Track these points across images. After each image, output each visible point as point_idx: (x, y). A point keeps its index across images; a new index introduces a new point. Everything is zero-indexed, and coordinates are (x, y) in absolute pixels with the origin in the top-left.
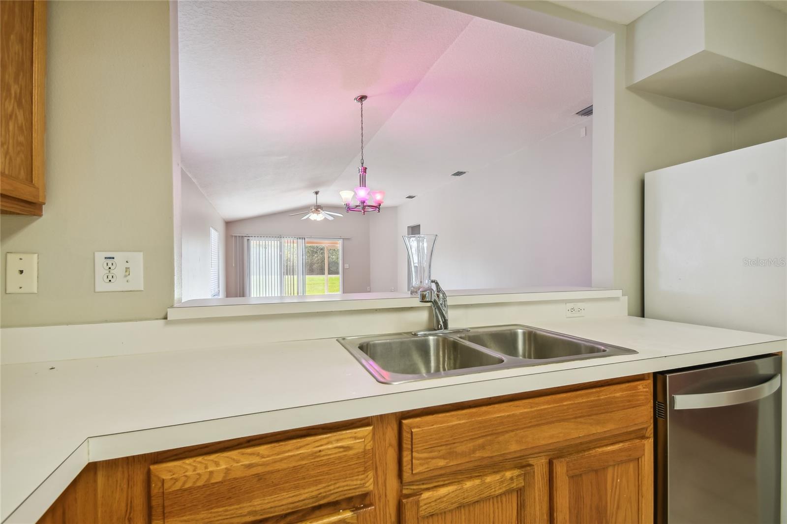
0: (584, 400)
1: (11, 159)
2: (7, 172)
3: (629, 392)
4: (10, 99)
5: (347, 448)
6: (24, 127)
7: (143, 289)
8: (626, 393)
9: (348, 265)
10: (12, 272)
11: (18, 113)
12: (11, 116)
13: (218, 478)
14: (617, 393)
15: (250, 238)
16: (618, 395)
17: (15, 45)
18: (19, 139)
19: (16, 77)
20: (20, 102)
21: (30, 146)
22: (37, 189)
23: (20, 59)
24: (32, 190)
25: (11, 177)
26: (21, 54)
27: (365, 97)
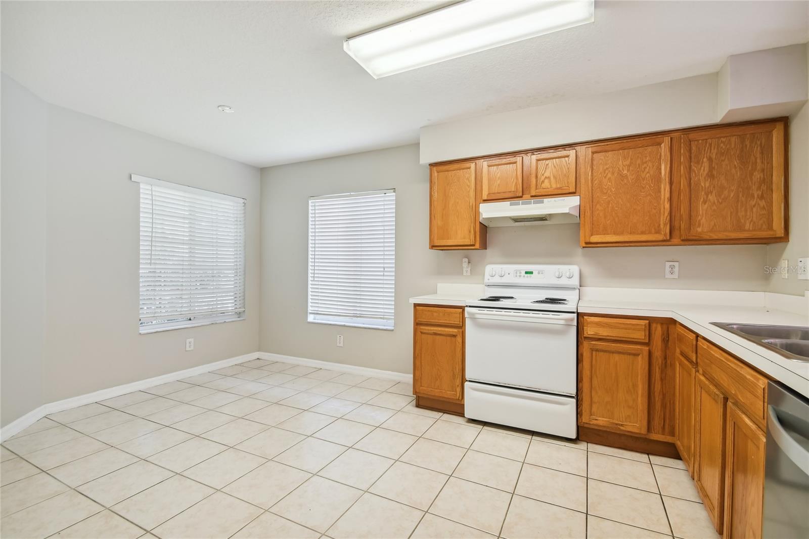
1: (754, 223)
3: (754, 380)
6: (766, 207)
8: (752, 379)
11: (760, 202)
17: (757, 175)
18: (761, 213)
19: (759, 188)
20: (762, 197)
21: (771, 213)
22: (775, 231)
23: (762, 179)
24: (772, 233)
25: (753, 230)
26: (762, 176)
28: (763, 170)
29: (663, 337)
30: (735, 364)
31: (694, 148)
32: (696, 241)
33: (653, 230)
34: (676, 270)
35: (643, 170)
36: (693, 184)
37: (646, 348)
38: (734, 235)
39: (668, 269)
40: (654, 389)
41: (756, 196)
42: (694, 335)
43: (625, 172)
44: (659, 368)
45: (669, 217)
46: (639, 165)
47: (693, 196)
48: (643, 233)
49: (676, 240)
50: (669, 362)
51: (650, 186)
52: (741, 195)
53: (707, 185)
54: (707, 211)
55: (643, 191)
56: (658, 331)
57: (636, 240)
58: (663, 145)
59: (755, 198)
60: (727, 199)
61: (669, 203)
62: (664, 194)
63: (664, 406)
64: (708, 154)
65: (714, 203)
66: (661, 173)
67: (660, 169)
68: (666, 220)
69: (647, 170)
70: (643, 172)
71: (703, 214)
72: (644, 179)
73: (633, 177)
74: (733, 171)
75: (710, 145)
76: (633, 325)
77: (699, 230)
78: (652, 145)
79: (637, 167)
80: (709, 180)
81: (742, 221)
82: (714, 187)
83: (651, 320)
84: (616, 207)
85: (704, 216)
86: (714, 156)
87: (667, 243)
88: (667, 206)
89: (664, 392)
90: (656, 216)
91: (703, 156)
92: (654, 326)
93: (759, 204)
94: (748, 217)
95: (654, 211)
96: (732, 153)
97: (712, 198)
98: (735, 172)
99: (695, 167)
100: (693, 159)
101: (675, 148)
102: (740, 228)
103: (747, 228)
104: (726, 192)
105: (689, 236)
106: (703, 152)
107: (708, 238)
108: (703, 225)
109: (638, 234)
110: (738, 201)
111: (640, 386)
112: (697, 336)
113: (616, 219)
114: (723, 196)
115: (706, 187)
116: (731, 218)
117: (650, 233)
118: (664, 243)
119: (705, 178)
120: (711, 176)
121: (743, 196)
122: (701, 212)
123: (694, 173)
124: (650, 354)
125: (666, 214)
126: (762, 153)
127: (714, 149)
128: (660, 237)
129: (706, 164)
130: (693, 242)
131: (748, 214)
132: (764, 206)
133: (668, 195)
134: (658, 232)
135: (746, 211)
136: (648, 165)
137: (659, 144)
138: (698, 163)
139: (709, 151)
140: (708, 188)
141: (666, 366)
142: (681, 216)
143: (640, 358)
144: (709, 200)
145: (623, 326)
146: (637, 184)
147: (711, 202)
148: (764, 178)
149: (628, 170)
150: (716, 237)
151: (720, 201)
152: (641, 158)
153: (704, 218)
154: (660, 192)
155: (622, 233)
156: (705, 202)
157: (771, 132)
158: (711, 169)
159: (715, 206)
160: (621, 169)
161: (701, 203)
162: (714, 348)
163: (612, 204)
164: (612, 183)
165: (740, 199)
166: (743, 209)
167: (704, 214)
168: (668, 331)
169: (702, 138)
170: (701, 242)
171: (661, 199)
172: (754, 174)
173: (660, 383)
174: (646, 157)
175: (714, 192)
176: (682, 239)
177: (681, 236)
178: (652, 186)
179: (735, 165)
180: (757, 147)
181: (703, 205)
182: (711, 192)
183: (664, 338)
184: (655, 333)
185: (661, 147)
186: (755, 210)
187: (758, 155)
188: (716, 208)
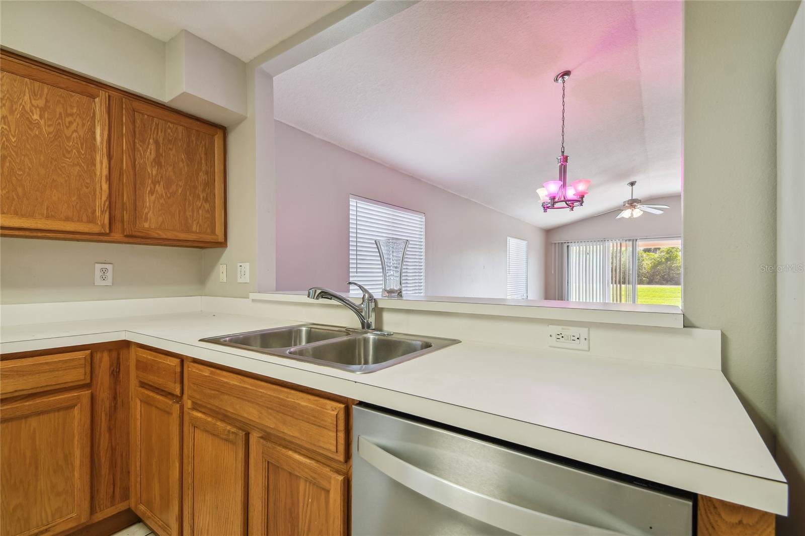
0: (275, 395)
1: (200, 226)
2: (198, 231)
3: (315, 407)
4: (200, 200)
6: (210, 210)
7: (248, 282)
8: (312, 406)
11: (205, 205)
12: (200, 207)
14: (305, 401)
15: (570, 244)
16: (303, 404)
17: (202, 177)
18: (206, 216)
19: (204, 190)
20: (206, 200)
21: (214, 217)
22: (217, 236)
23: (206, 181)
24: (213, 237)
25: (200, 233)
26: (207, 179)
27: (567, 73)
28: (207, 173)
29: (112, 368)
30: (274, 390)
31: (138, 122)
32: (142, 238)
33: (85, 218)
34: (110, 274)
35: (67, 125)
36: (138, 167)
37: (87, 392)
38: (183, 236)
39: (98, 274)
40: (99, 447)
41: (201, 197)
42: (178, 360)
43: (36, 117)
44: (106, 415)
45: (107, 203)
46: (60, 114)
47: (138, 182)
48: (67, 219)
49: (117, 236)
50: (119, 401)
51: (79, 152)
52: (188, 193)
53: (154, 173)
54: (154, 203)
55: (67, 155)
56: (104, 361)
57: (56, 229)
58: (97, 100)
59: (201, 199)
60: (175, 194)
61: (108, 182)
62: (101, 169)
63: (113, 465)
64: (155, 136)
65: (162, 196)
66: (94, 139)
67: (94, 133)
68: (104, 205)
69: (74, 126)
70: (68, 128)
71: (150, 206)
72: (68, 139)
73: (51, 129)
74: (181, 165)
75: (157, 125)
76: (65, 362)
77: (146, 225)
78: (81, 93)
79: (58, 116)
80: (157, 167)
81: (190, 221)
82: (162, 177)
83: (94, 349)
84: (20, 169)
85: (152, 209)
86: (161, 140)
87: (105, 238)
88: (105, 187)
89: (113, 444)
90: (89, 197)
91: (149, 136)
92: (98, 356)
93: (204, 207)
94: (195, 218)
95: (85, 190)
96: (180, 144)
97: (159, 189)
98: (182, 165)
99: (141, 146)
100: (137, 135)
101: (114, 111)
102: (188, 230)
103: (194, 229)
104: (174, 187)
105: (135, 231)
106: (149, 131)
107: (156, 236)
108: (150, 219)
109: (60, 220)
110: (186, 199)
111: (77, 453)
112: (182, 359)
113: (20, 190)
114: (171, 191)
115: (154, 174)
116: (179, 217)
117: (80, 220)
118: (101, 238)
119: (152, 163)
120: (157, 162)
121: (190, 194)
122: (148, 204)
123: (139, 153)
124: (93, 398)
125: (104, 198)
126: (206, 154)
127: (161, 132)
128: (96, 229)
129: (152, 147)
130: (139, 240)
131: (195, 215)
132: (208, 209)
133: (105, 172)
134: (92, 220)
135: (193, 211)
136: (75, 120)
137: (93, 97)
138: (143, 141)
139: (156, 132)
140: (156, 176)
141: (115, 408)
142: (123, 204)
143: (76, 411)
144: (157, 191)
145: (47, 367)
146: (56, 143)
147: (158, 194)
148: (208, 181)
149: (41, 116)
150: (165, 237)
151: (169, 195)
152: (63, 104)
153: (151, 212)
154: (95, 165)
155: (31, 215)
156: (152, 192)
157: (213, 136)
158: (158, 155)
159: (163, 199)
160: (28, 108)
161: (147, 192)
162: (224, 373)
163: (10, 162)
164: (9, 127)
165: (187, 198)
166: (190, 209)
167: (152, 207)
168: (118, 358)
169: (148, 113)
170: (149, 241)
171: (95, 174)
172: (200, 174)
173: (107, 435)
174: (72, 107)
175: (162, 183)
176: (125, 234)
177: (123, 230)
178: (83, 153)
179: (182, 159)
180: (202, 147)
181: (150, 195)
182: (159, 183)
183: (113, 370)
184: (100, 366)
185: (95, 102)
186: (200, 212)
187: (203, 156)
188: (164, 202)
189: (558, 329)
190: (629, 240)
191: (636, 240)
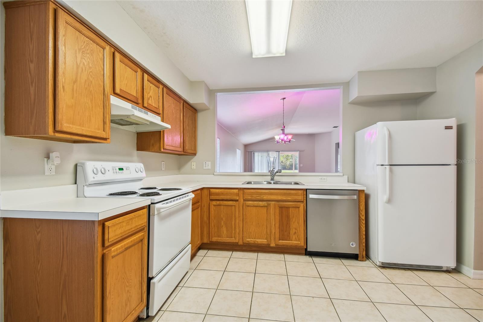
0: (283, 192)
5: (234, 192)
7: (210, 168)
9: (302, 165)
10: (192, 165)
13: (217, 192)
15: (255, 152)
16: (292, 192)
27: (285, 98)
32: (186, 153)
34: (164, 166)
42: (237, 190)
43: (174, 111)
48: (177, 146)
58: (181, 104)
66: (181, 118)
67: (181, 115)
68: (182, 141)
73: (175, 116)
75: (188, 111)
77: (187, 148)
78: (179, 102)
81: (192, 146)
91: (187, 115)
98: (191, 125)
103: (193, 149)
121: (192, 136)
122: (187, 140)
126: (194, 121)
132: (194, 141)
136: (178, 112)
144: (188, 135)
150: (189, 152)
154: (181, 127)
157: (195, 114)
158: (188, 122)
159: (189, 138)
171: (181, 130)
172: (193, 128)
174: (178, 107)
176: (184, 151)
189: (321, 177)
190: (277, 151)
191: (279, 151)
